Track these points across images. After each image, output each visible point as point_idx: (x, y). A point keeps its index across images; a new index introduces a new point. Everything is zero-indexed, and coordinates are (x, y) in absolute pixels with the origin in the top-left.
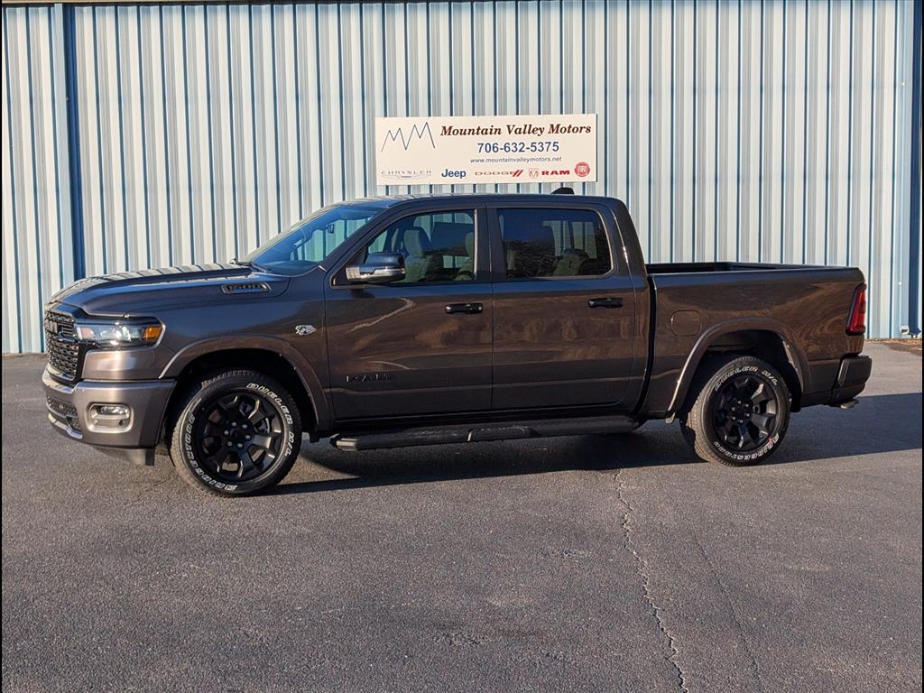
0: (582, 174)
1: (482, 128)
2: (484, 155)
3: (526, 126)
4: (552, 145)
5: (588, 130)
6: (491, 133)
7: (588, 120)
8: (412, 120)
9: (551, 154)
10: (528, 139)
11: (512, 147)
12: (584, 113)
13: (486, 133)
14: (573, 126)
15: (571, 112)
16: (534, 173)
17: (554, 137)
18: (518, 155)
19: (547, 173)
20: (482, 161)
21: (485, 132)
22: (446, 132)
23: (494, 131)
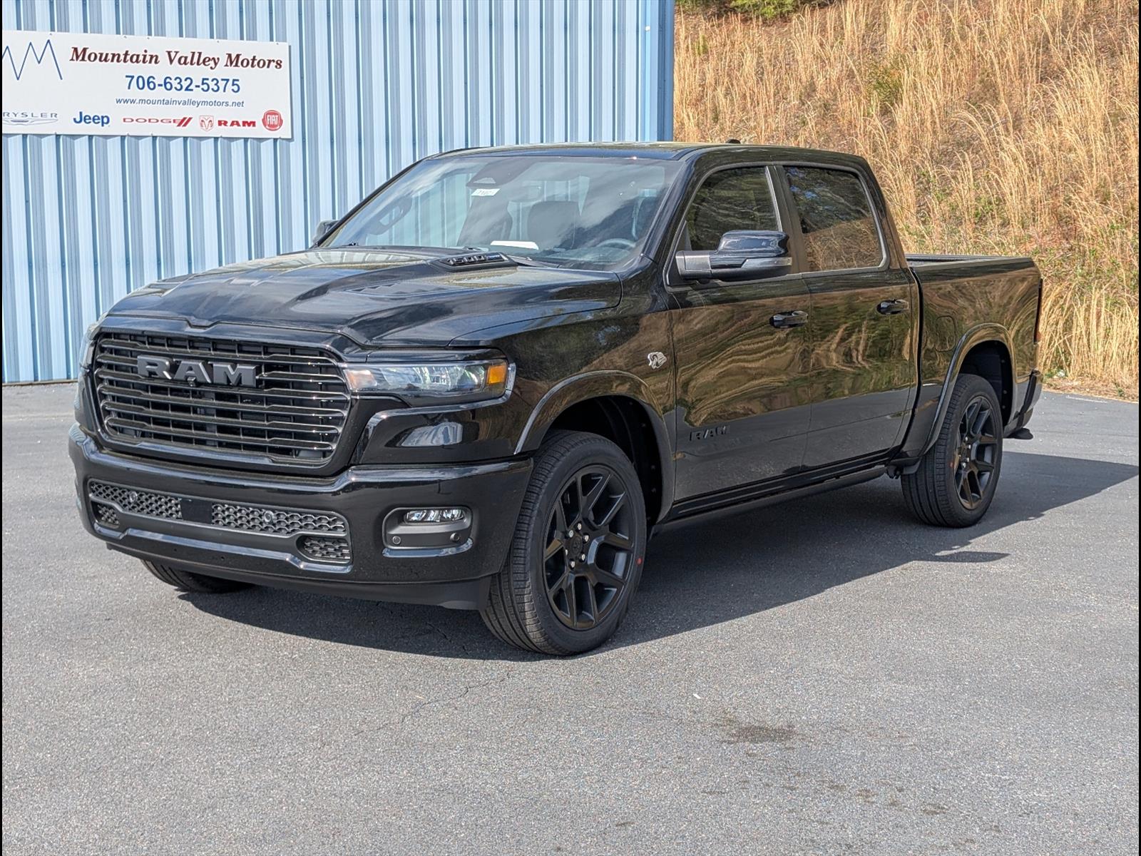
0: (273, 127)
1: (131, 53)
2: (135, 93)
3: (194, 53)
4: (230, 82)
5: (279, 64)
6: (144, 62)
7: (278, 51)
8: (26, 36)
9: (229, 96)
10: (197, 72)
11: (175, 83)
12: (271, 39)
13: (137, 61)
14: (258, 58)
15: (255, 39)
16: (207, 122)
17: (232, 73)
18: (184, 95)
19: (225, 123)
20: (133, 101)
21: (136, 59)
22: (77, 57)
23: (148, 58)
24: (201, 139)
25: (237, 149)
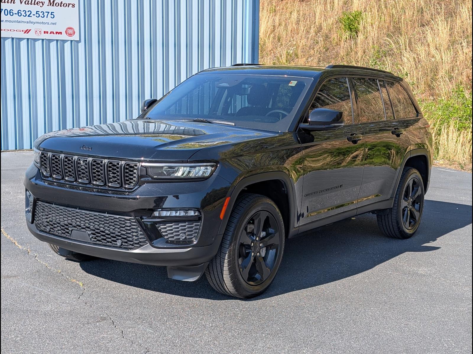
0: (70, 35)
4: (50, 13)
6: (8, 2)
9: (49, 20)
10: (34, 8)
11: (23, 13)
13: (4, 2)
14: (63, 3)
16: (38, 32)
17: (51, 9)
18: (27, 19)
19: (47, 32)
24: (35, 40)
25: (53, 45)
